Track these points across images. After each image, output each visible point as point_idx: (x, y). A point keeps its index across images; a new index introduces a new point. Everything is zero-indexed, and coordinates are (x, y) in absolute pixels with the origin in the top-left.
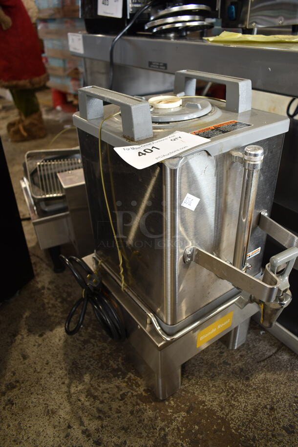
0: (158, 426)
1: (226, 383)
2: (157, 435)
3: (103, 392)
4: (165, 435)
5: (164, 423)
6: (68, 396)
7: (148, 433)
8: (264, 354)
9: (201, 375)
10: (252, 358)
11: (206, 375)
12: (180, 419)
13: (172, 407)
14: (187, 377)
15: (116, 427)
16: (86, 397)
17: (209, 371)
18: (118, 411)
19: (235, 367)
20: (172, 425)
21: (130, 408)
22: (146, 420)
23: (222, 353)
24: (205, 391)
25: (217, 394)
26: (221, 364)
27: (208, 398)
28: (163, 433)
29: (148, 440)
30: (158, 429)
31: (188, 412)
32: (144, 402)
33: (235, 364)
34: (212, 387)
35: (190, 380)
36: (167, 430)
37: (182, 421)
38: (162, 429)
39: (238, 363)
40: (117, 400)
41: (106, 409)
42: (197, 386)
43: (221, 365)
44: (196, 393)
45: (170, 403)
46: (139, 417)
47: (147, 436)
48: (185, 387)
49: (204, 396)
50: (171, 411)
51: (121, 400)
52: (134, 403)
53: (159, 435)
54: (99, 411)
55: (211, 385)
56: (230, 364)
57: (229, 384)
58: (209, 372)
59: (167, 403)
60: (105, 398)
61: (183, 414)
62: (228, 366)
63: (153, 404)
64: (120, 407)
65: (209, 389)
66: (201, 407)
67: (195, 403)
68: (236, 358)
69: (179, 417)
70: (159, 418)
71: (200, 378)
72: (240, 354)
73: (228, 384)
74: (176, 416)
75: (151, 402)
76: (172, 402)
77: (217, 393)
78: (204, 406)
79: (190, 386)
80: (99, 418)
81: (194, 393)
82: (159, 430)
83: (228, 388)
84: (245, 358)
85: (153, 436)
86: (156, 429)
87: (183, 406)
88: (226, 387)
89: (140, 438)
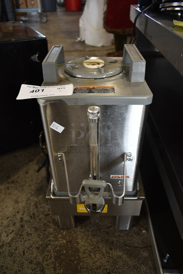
0: (49, 238)
1: (98, 243)
2: (46, 241)
3: (41, 207)
4: (49, 244)
5: (53, 239)
6: (28, 199)
7: (43, 238)
8: (133, 243)
9: (89, 230)
10: (124, 241)
11: (92, 232)
12: (61, 242)
13: (62, 235)
14: (82, 226)
15: (34, 225)
16: (34, 205)
17: (96, 231)
18: (40, 220)
19: (110, 239)
20: (56, 242)
21: (46, 222)
22: (47, 232)
23: (110, 226)
24: (84, 238)
25: (88, 245)
26: (105, 232)
27: (82, 243)
28: (49, 242)
29: (40, 241)
30: (49, 239)
31: (67, 242)
32: (53, 223)
33: (112, 237)
34: (90, 240)
35: (82, 228)
36: (52, 243)
37: (61, 244)
38: (50, 241)
39: (114, 237)
40: (44, 215)
41: (36, 215)
42: (82, 234)
43: (104, 233)
44: (79, 237)
45: (63, 232)
46: (46, 228)
47: (42, 239)
48: (77, 230)
49: (81, 241)
50: (61, 236)
51: (45, 216)
52: (49, 221)
53: (47, 242)
54: (34, 214)
55: (90, 238)
56: (109, 235)
57: (99, 245)
58: (94, 232)
59: (62, 231)
60: (40, 210)
61: (65, 241)
62: (107, 236)
63: (56, 227)
64: (42, 218)
65: (87, 239)
66: (75, 244)
67: (74, 240)
68: (116, 234)
69: (62, 241)
70: (53, 235)
71: (88, 231)
72: (120, 234)
73: (99, 244)
74: (61, 239)
75: (56, 226)
76: (65, 233)
77: (89, 244)
78: (76, 245)
79: (79, 231)
80: (31, 217)
81: (78, 236)
83: (97, 246)
84: (121, 238)
85: (44, 241)
86: (48, 238)
87: (68, 238)
88: (96, 244)
89: (39, 237)
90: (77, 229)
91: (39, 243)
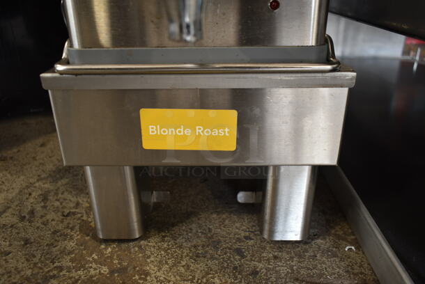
0: (59, 262)
1: (208, 273)
2: (46, 270)
3: (58, 200)
4: (54, 277)
5: (70, 264)
6: (27, 186)
7: (42, 262)
8: (321, 275)
9: (184, 244)
10: (292, 269)
11: (193, 250)
12: (92, 272)
13: (101, 254)
14: (164, 237)
15: (23, 234)
16: (38, 196)
17: (203, 246)
18: (45, 224)
19: (247, 265)
20: (76, 271)
21: (60, 227)
22: (57, 248)
23: (247, 238)
24: (167, 263)
25: (178, 278)
26: (230, 249)
27: (158, 274)
28: (55, 272)
29: (30, 268)
30: (57, 264)
31: (112, 272)
32: (80, 230)
33: (251, 260)
34: (183, 266)
35: (163, 241)
36: (64, 272)
37: (92, 277)
38: (61, 269)
39: (260, 261)
40: (59, 214)
41: (38, 215)
42: (163, 252)
43: (228, 250)
44: (152, 259)
45: (106, 249)
46: (56, 240)
47: (35, 264)
48: (147, 245)
49: (156, 269)
50: (96, 257)
51: (64, 216)
52: (71, 226)
53: (49, 271)
54: (32, 212)
55: (184, 263)
56: (243, 257)
57: (213, 278)
58: (199, 248)
59: (103, 246)
60: (53, 205)
61: (105, 270)
62: (237, 257)
63: (87, 238)
64: (53, 220)
65: (174, 265)
66: (137, 277)
67: (135, 268)
68: (264, 255)
69: (95, 269)
70: (73, 255)
71: (180, 247)
72: (276, 254)
73: (210, 276)
74: (94, 265)
75: (88, 236)
76: (110, 250)
77: (180, 276)
78: (140, 279)
79: (154, 247)
80: (23, 218)
81: (149, 257)
82: (55, 267)
83: (204, 280)
84: (279, 263)
85: (41, 269)
86: (54, 263)
87: (116, 261)
88: (203, 278)
89: (28, 260)
90: (149, 242)
91: (23, 273)
